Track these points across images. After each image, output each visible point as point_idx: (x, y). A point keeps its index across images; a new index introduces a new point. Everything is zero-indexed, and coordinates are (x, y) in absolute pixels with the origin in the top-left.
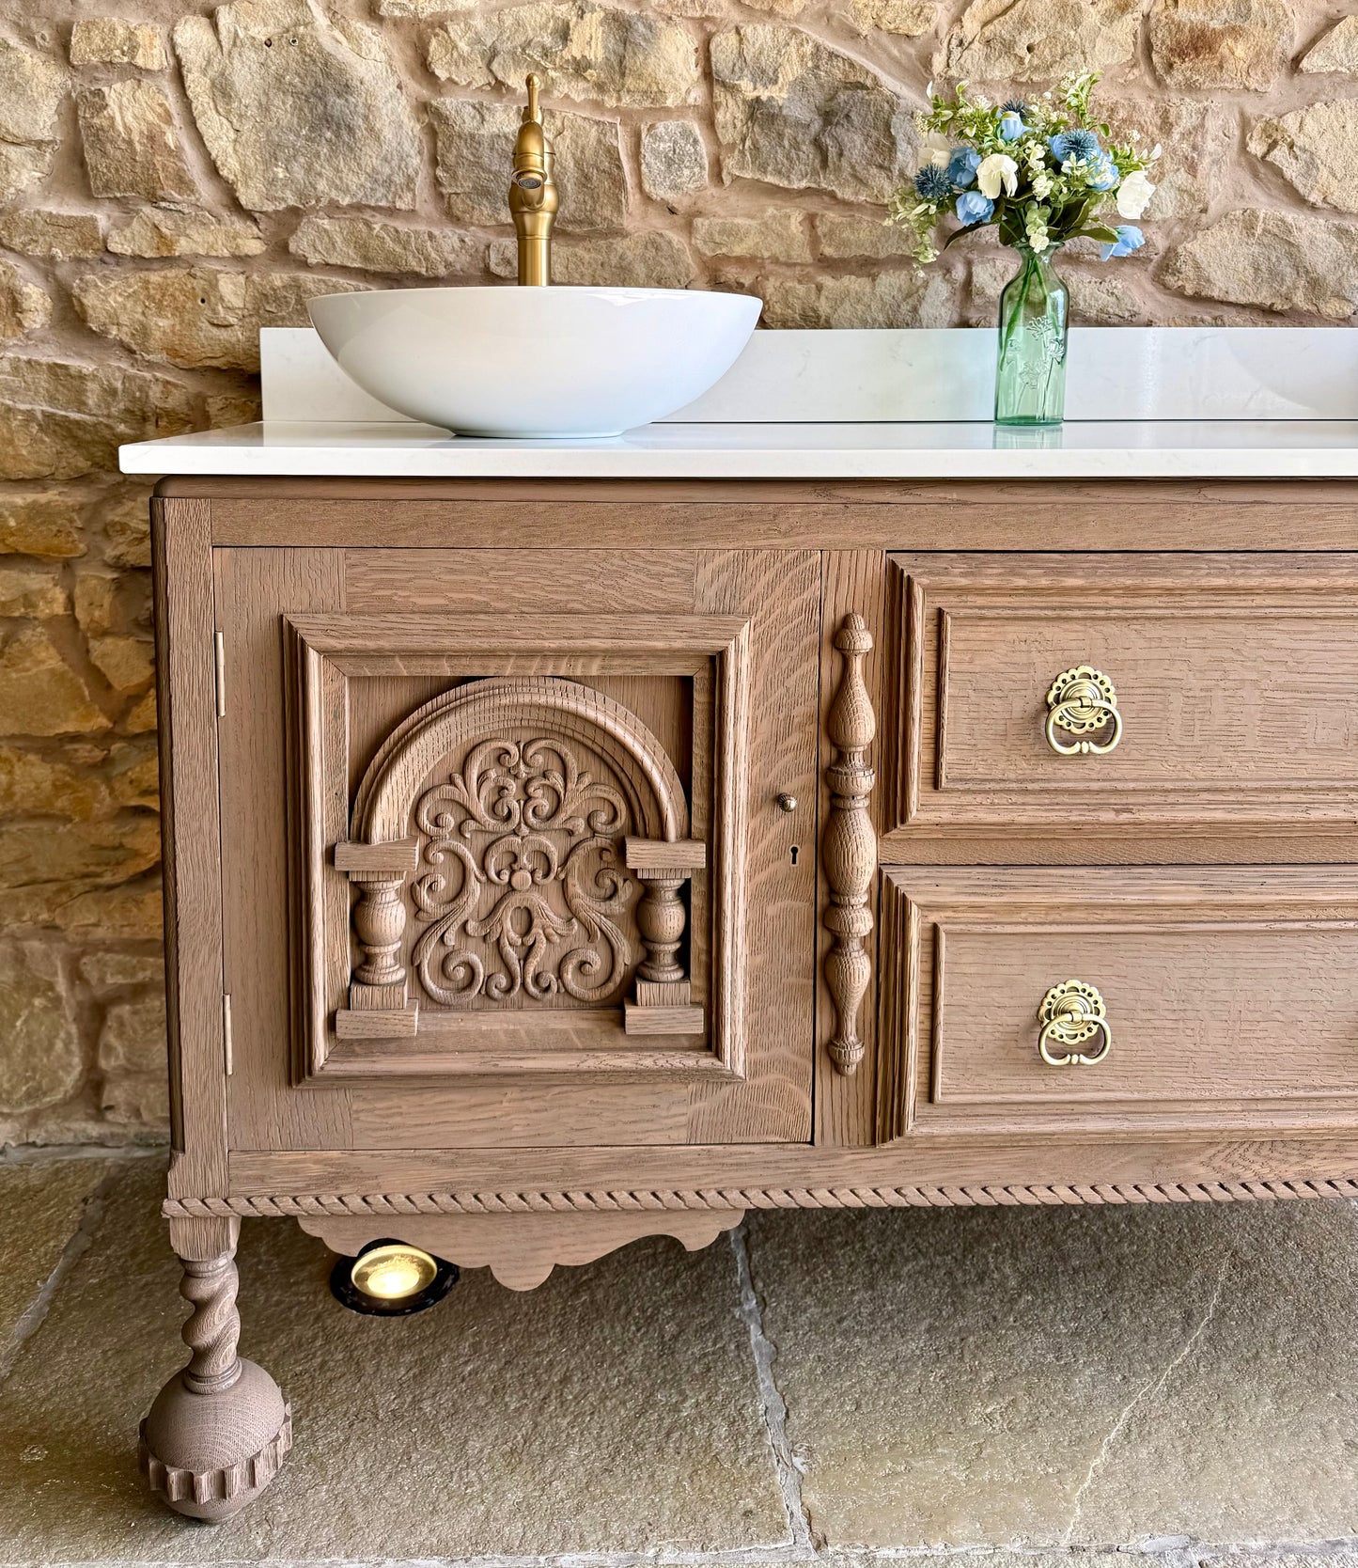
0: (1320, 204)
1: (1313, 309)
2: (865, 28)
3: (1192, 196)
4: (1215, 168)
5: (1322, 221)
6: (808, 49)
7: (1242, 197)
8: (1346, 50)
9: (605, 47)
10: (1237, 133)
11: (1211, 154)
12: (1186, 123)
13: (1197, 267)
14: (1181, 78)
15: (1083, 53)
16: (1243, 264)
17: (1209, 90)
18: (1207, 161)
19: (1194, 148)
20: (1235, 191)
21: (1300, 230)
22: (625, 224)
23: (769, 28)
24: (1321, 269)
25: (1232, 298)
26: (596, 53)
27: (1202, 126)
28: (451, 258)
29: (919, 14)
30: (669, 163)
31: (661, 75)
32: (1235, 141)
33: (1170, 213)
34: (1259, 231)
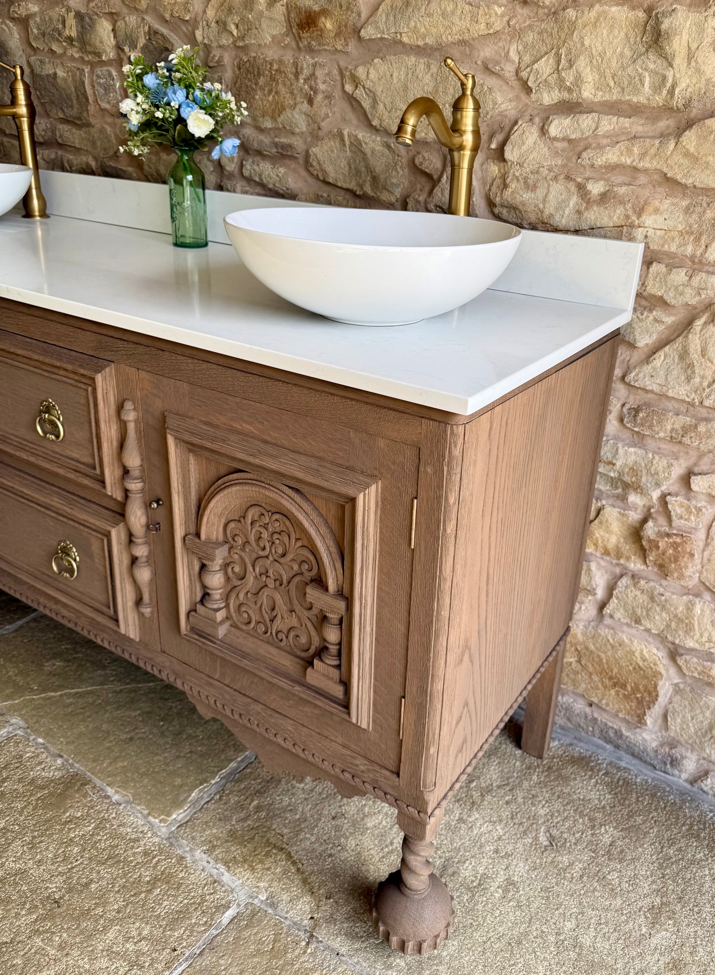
0: (378, 127)
1: (374, 195)
2: (167, 16)
3: (311, 118)
4: (327, 101)
5: (379, 139)
6: (147, 28)
7: (345, 120)
8: (386, 23)
9: (77, 30)
10: (338, 78)
11: (323, 92)
12: (306, 72)
13: (319, 163)
14: (306, 43)
15: (256, 28)
16: (344, 163)
17: (319, 51)
18: (320, 97)
19: (311, 88)
20: (342, 117)
21: (366, 143)
22: (91, 120)
23: (135, 17)
24: (378, 170)
25: (339, 184)
26: (74, 34)
27: (314, 74)
28: (43, 133)
29: (186, 7)
30: (105, 90)
31: (98, 44)
32: (339, 83)
33: (304, 129)
34: (347, 143)
